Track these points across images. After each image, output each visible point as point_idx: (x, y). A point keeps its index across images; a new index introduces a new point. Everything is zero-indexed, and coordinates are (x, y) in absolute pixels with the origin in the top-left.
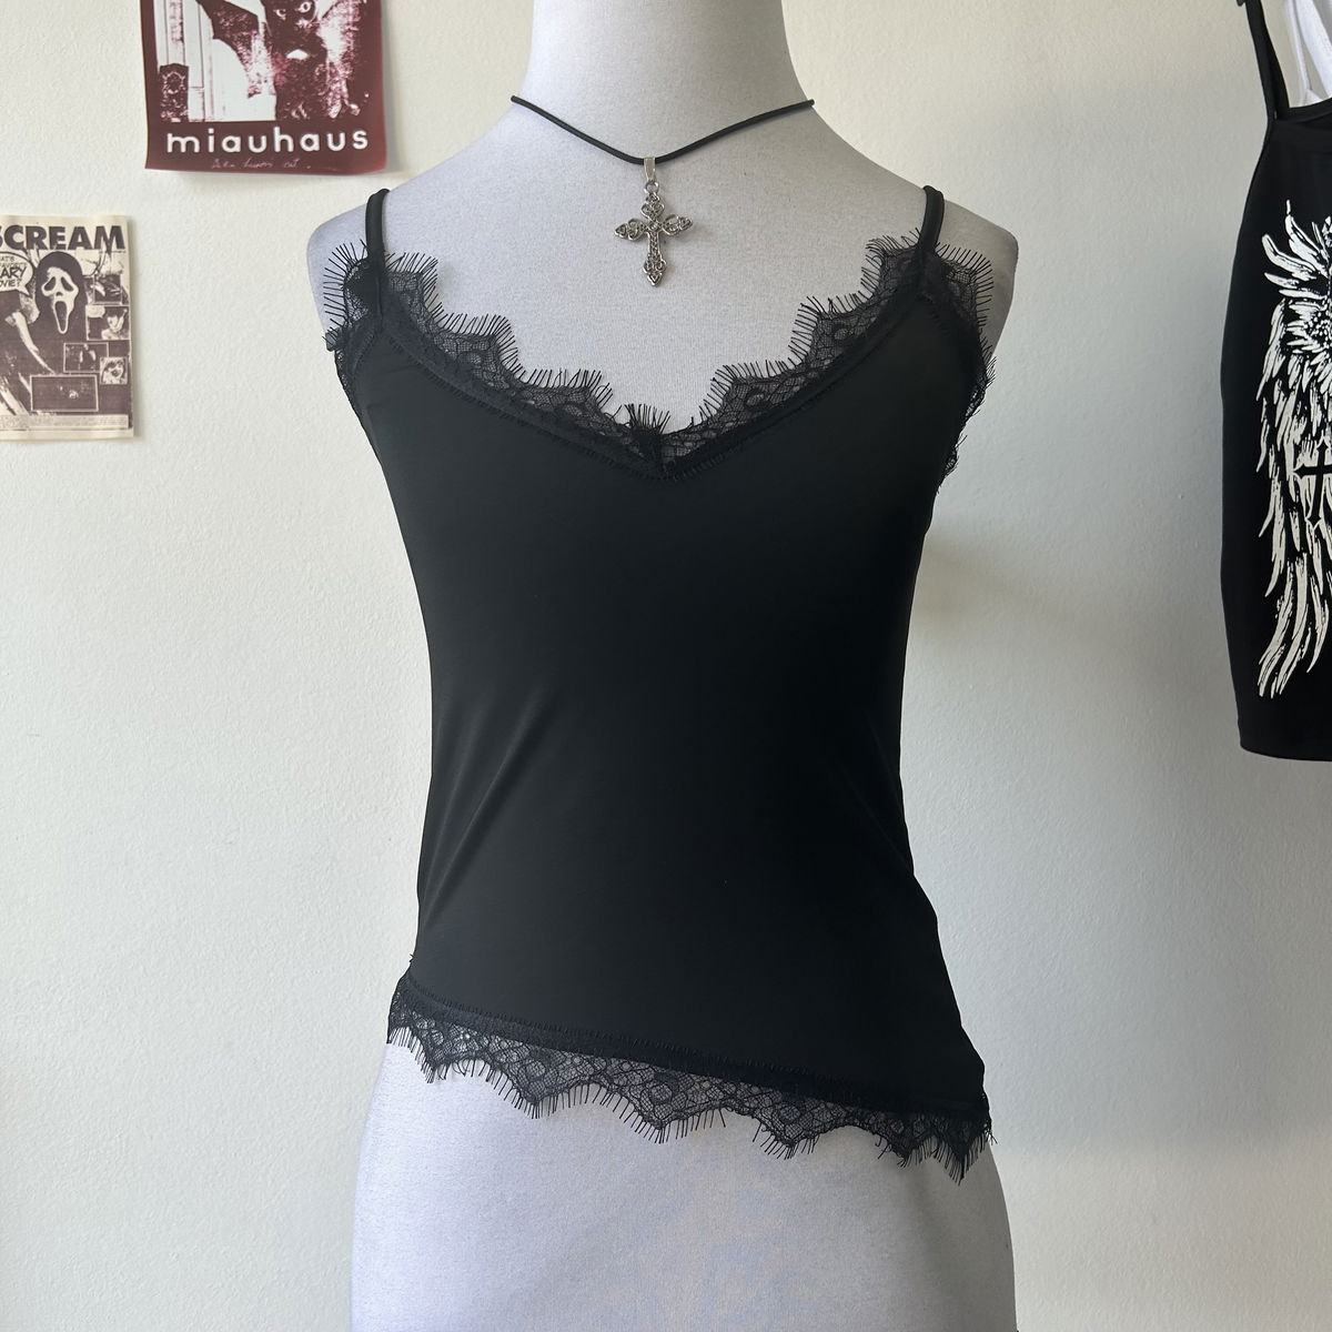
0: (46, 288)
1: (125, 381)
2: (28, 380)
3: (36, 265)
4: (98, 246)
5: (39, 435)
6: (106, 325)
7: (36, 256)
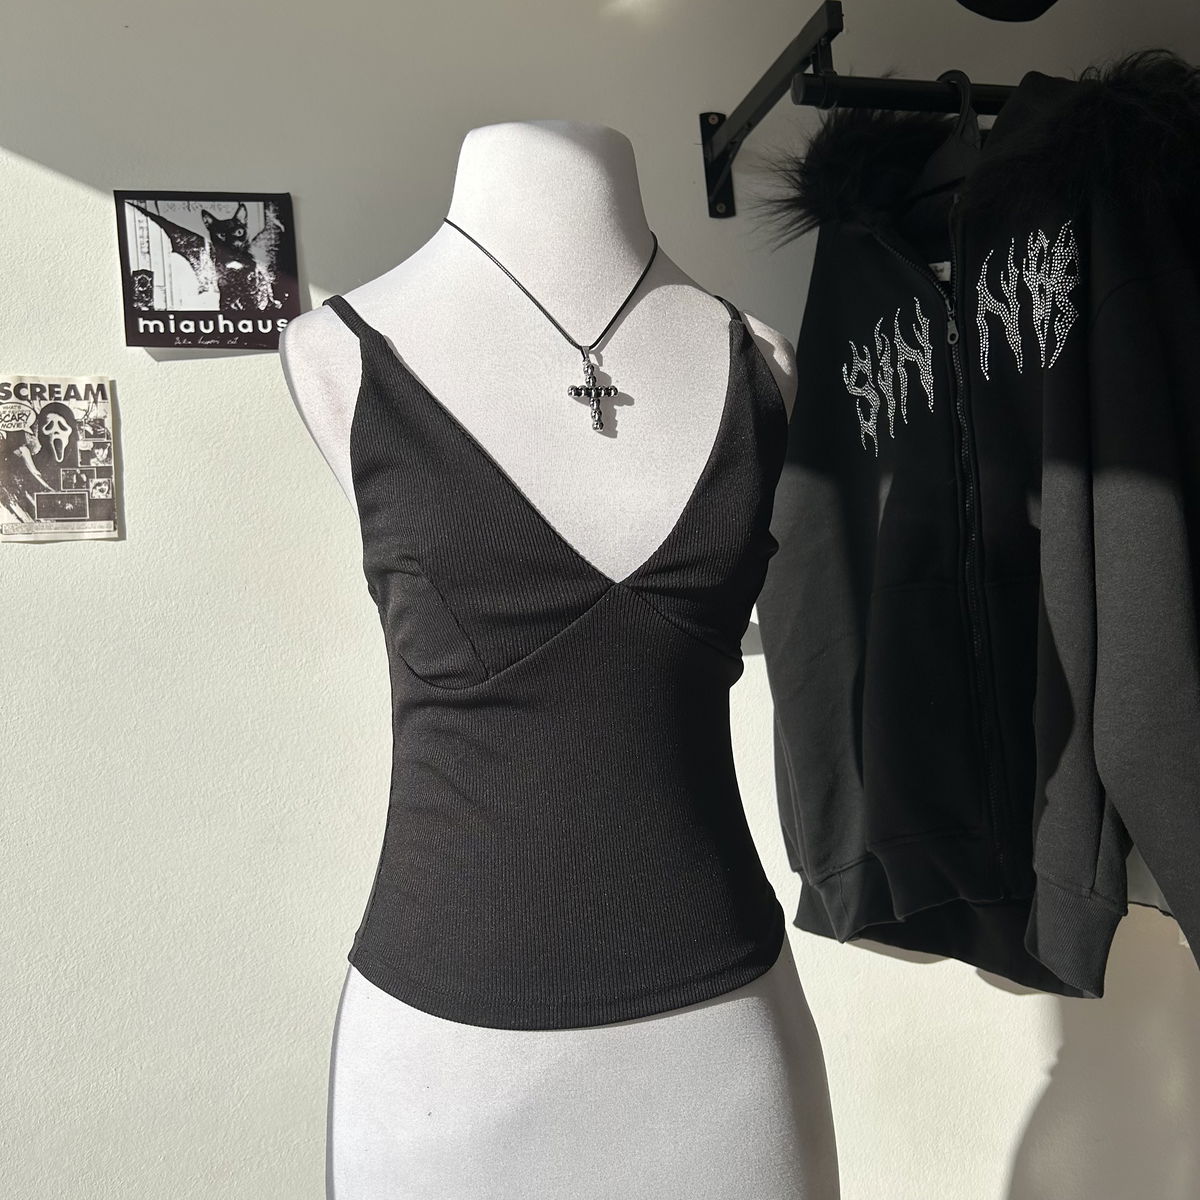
0: (47, 429)
1: (110, 496)
2: (32, 496)
3: (39, 413)
4: (86, 398)
5: (42, 538)
6: (94, 456)
7: (38, 405)
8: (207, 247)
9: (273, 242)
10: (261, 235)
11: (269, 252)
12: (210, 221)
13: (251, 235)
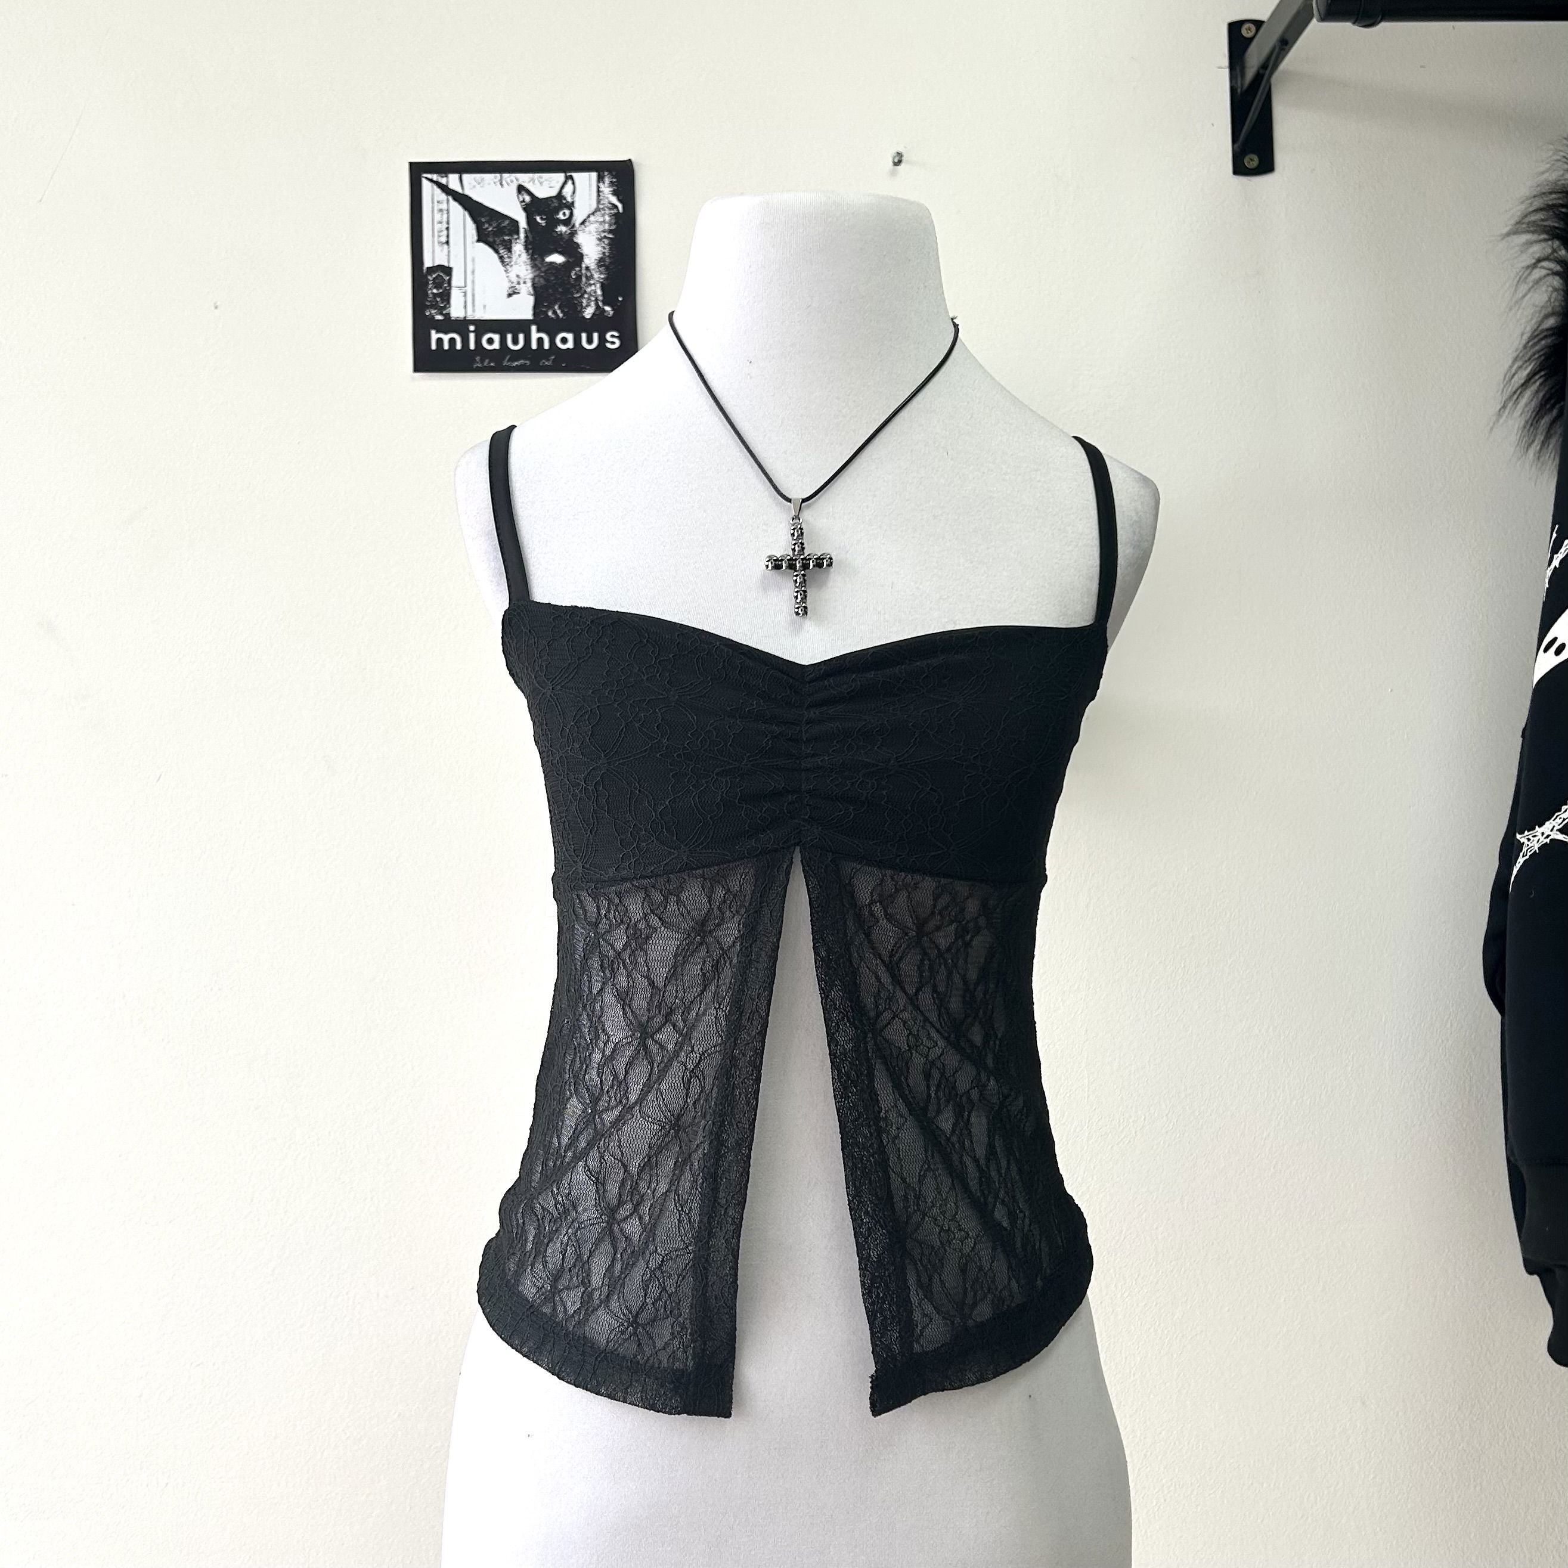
8: (522, 235)
9: (607, 227)
10: (592, 218)
11: (600, 240)
12: (528, 199)
13: (579, 216)
